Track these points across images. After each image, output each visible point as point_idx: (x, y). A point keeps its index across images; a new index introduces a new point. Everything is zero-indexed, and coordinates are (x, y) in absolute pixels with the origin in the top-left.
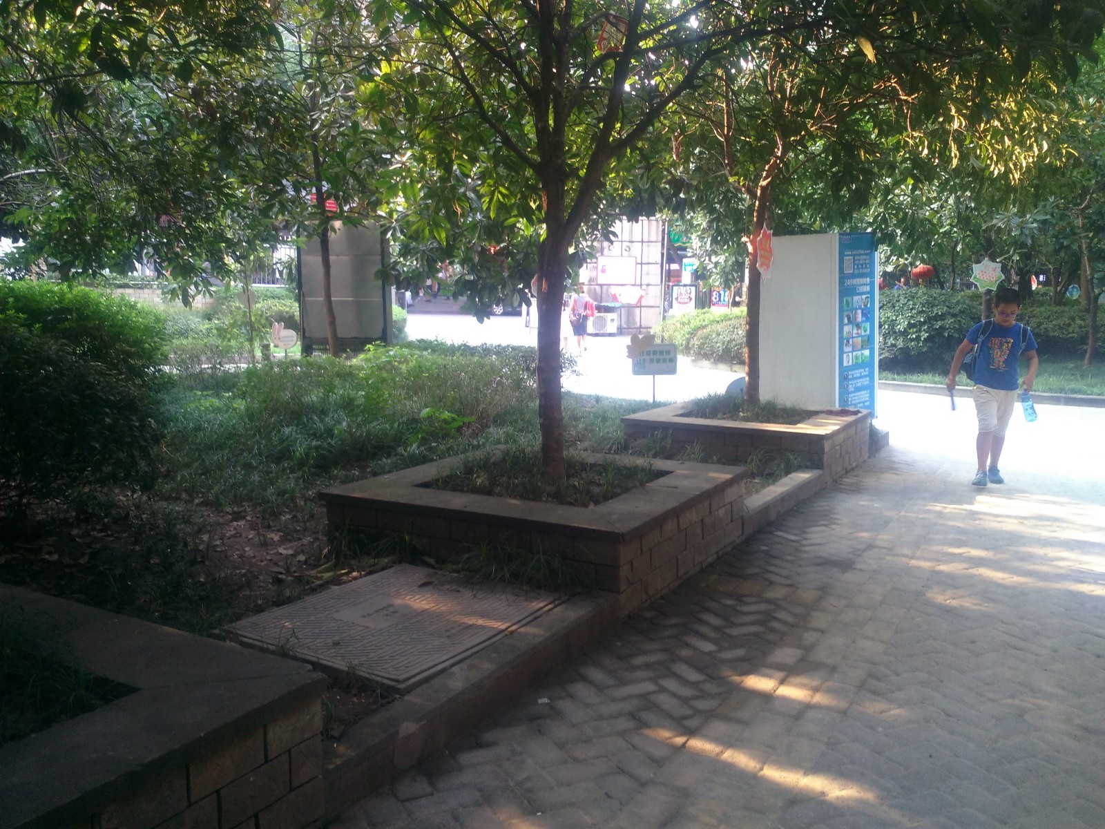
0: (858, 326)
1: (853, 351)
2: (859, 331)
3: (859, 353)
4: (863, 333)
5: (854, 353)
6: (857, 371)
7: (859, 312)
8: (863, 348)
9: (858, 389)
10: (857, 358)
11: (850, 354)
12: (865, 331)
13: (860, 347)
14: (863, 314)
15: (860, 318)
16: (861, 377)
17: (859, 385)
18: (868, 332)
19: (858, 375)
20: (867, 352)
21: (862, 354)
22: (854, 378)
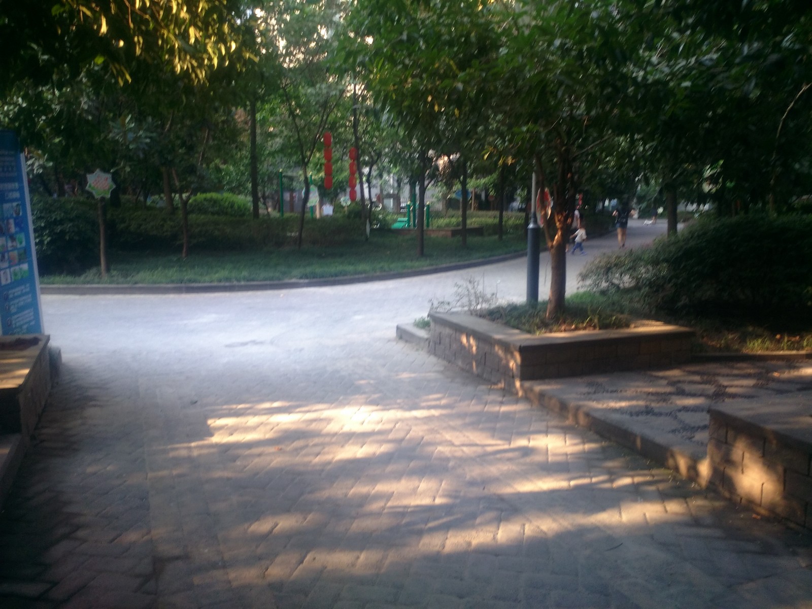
0: (13, 238)
1: (10, 267)
2: (14, 244)
3: (17, 268)
4: (19, 246)
5: (12, 269)
6: (17, 289)
7: (12, 221)
8: (21, 262)
9: (21, 309)
10: (16, 275)
11: (8, 270)
12: (21, 243)
13: (17, 261)
14: (16, 225)
15: (13, 229)
16: (23, 295)
17: (22, 304)
18: (24, 244)
19: (19, 293)
20: (25, 267)
21: (21, 269)
22: (15, 298)
